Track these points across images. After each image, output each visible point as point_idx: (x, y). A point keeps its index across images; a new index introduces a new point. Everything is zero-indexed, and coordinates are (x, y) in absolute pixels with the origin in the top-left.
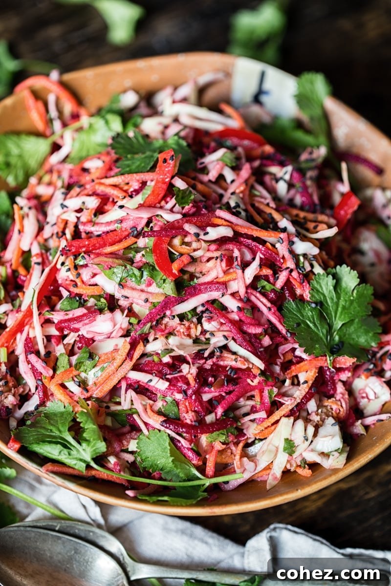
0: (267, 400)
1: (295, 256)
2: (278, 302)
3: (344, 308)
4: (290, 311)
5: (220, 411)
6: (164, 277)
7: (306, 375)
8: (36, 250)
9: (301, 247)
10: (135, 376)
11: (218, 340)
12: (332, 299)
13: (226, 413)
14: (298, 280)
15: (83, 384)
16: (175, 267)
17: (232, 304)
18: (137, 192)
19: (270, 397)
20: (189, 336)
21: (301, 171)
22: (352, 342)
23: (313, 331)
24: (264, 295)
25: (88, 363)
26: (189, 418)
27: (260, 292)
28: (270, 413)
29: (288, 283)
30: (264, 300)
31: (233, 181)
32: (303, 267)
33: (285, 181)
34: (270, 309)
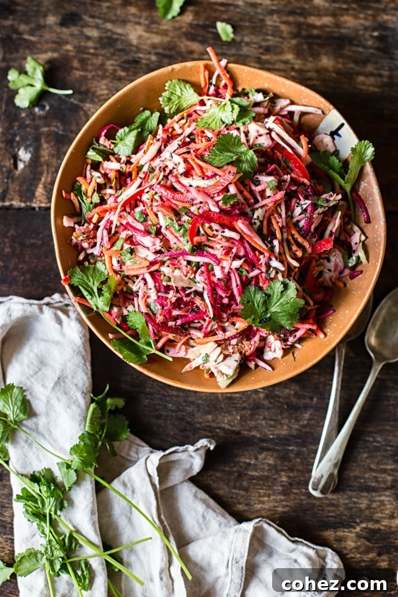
0: (209, 329)
1: (268, 266)
2: (245, 284)
3: (281, 303)
4: (249, 292)
5: (179, 322)
6: (189, 240)
7: (241, 325)
8: (145, 169)
9: (275, 263)
10: (148, 277)
11: (199, 287)
12: (277, 296)
13: (182, 325)
14: (264, 278)
15: (121, 263)
16: (196, 239)
17: (218, 273)
18: (209, 178)
19: (212, 328)
20: (186, 276)
21: (315, 206)
22: (276, 320)
23: (255, 308)
24: (240, 276)
25: (129, 255)
26: (160, 319)
27: (238, 274)
28: (206, 335)
29: (257, 277)
30: (238, 279)
31: (269, 197)
32: (269, 274)
33: (302, 208)
34: (237, 286)
